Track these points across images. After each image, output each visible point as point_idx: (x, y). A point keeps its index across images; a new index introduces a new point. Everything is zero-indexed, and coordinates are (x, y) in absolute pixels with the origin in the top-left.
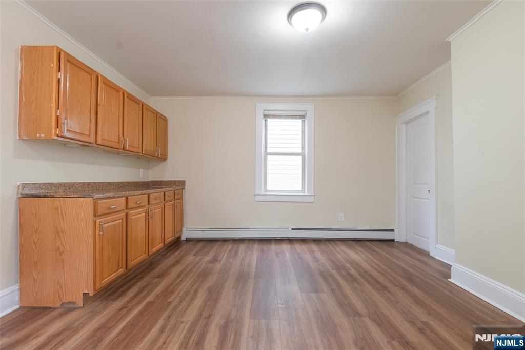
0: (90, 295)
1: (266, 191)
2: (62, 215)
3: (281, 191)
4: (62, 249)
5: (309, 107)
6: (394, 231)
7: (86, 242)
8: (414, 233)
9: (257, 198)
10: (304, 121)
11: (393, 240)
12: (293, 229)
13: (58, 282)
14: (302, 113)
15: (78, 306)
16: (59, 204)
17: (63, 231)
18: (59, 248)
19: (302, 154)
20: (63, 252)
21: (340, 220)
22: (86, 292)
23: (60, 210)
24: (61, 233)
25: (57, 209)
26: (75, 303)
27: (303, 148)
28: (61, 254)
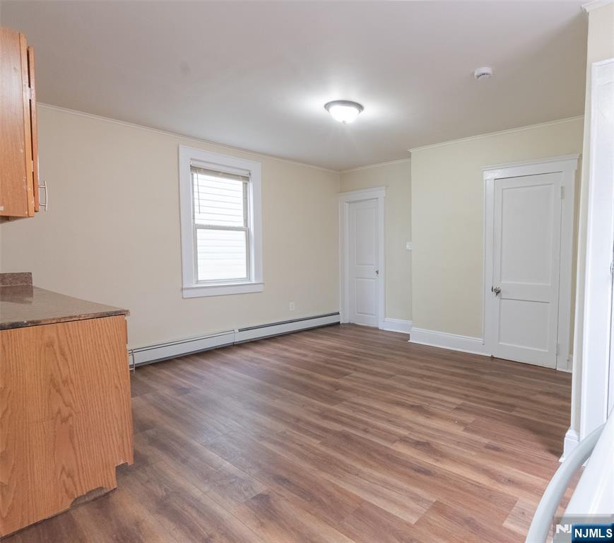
0: (129, 464)
1: (197, 282)
2: (63, 354)
3: (218, 281)
4: (65, 411)
5: (255, 167)
6: (338, 314)
7: (117, 387)
8: (358, 313)
9: (186, 294)
10: (246, 184)
11: (338, 323)
12: (240, 331)
13: (63, 468)
14: (245, 174)
15: (108, 490)
16: (55, 335)
17: (66, 381)
18: (59, 412)
19: (246, 229)
20: (71, 415)
21: (291, 310)
22: (122, 462)
23: (56, 346)
24: (62, 386)
25: (50, 345)
26: (101, 488)
27: (246, 221)
28: (65, 420)
